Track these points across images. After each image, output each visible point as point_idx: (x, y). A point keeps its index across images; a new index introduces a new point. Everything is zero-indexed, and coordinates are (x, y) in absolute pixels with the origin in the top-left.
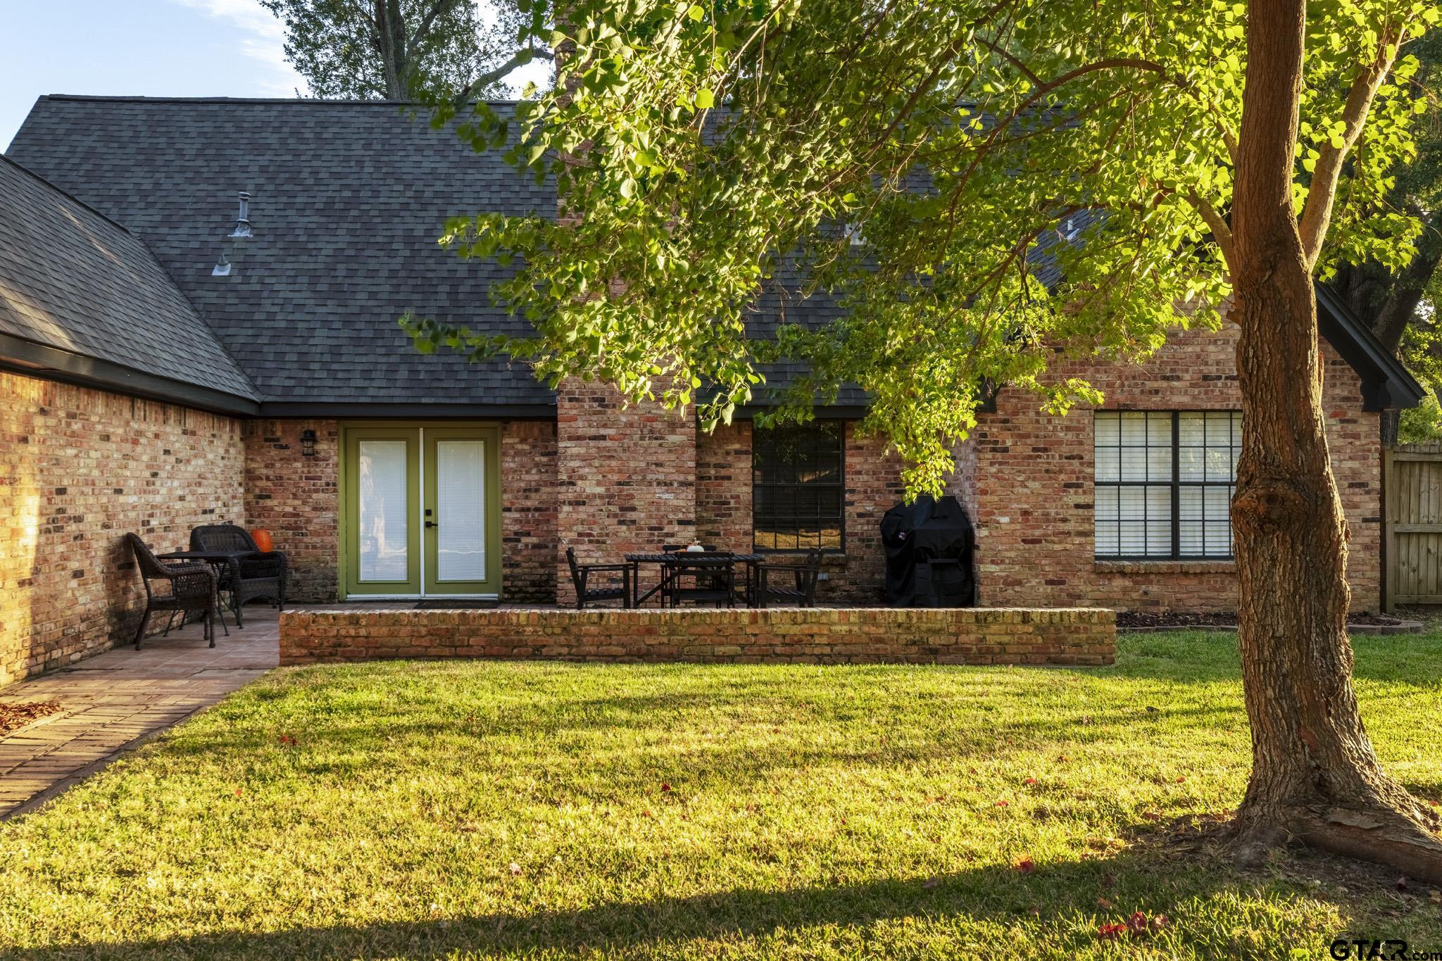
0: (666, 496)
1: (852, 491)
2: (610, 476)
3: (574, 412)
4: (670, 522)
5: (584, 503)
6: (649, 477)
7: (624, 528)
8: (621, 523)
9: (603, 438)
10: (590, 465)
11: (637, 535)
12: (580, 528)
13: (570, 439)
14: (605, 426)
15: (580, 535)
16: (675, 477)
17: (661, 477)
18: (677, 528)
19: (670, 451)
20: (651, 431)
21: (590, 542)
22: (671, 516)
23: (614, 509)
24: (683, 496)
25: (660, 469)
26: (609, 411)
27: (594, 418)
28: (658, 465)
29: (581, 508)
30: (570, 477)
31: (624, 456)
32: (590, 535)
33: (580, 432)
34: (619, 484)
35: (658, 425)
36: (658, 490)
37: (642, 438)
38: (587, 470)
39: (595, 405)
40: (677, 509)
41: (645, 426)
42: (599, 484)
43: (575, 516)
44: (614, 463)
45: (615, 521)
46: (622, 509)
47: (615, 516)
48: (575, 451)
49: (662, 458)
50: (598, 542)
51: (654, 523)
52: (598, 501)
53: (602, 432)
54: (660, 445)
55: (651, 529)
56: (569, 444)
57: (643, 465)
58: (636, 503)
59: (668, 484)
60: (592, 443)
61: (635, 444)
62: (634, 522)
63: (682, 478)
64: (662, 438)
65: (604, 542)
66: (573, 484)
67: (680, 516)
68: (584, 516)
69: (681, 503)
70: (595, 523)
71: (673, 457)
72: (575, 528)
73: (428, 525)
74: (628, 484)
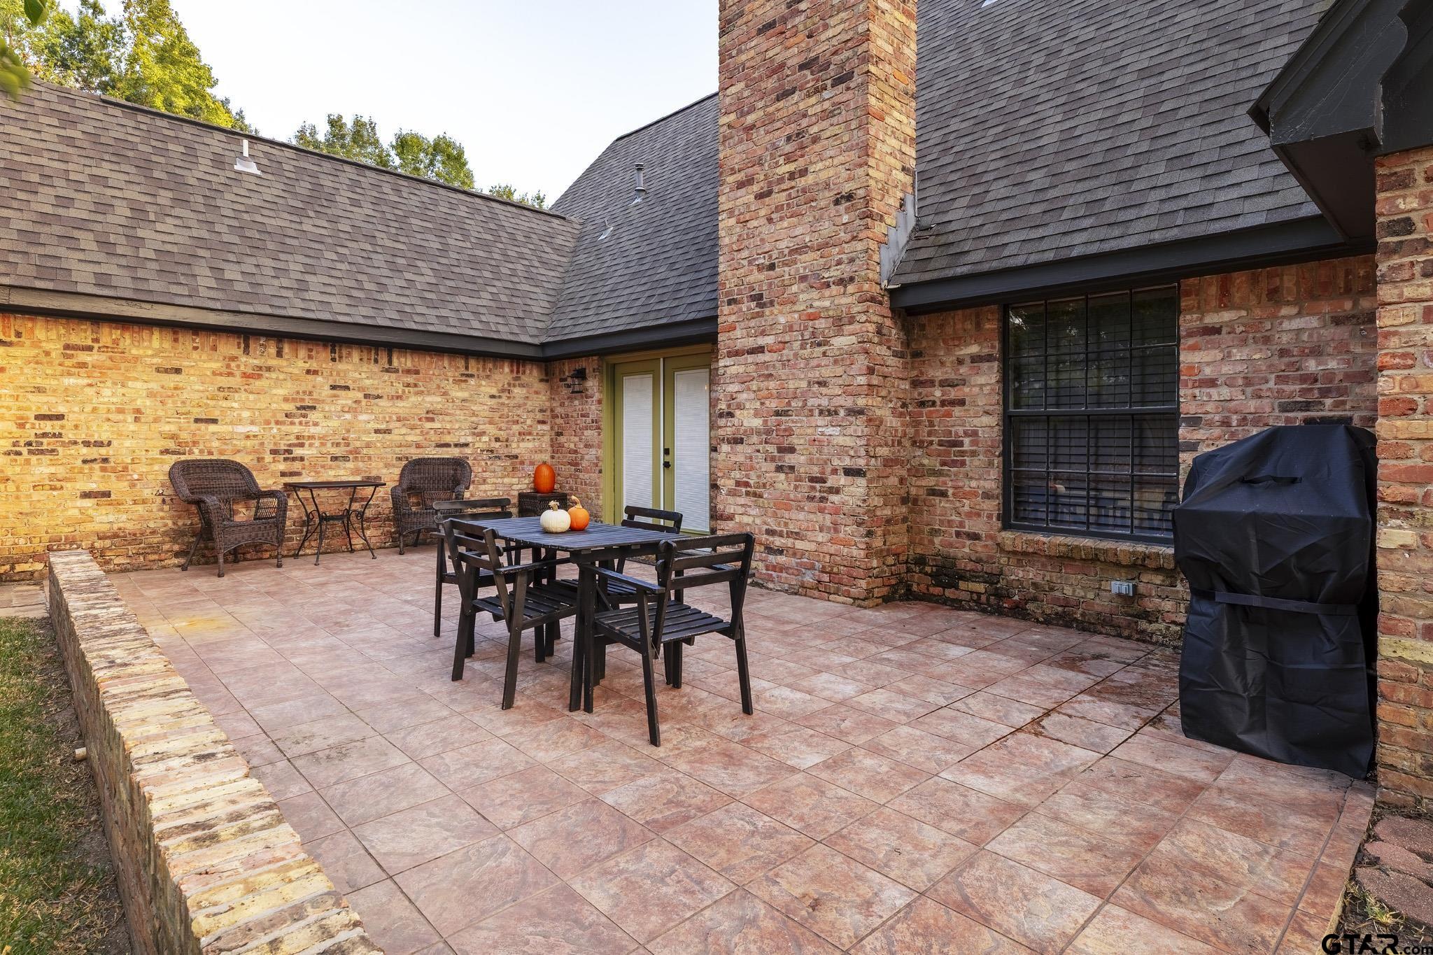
0: (830, 431)
1: (1195, 422)
2: (767, 402)
3: (733, 318)
4: (835, 471)
5: (741, 441)
6: (811, 402)
7: (782, 476)
8: (779, 469)
9: (760, 350)
10: (749, 389)
11: (796, 487)
12: (737, 475)
13: (730, 355)
14: (763, 333)
15: (738, 483)
16: (840, 401)
17: (824, 402)
18: (842, 480)
19: (836, 362)
20: (813, 334)
21: (748, 494)
22: (836, 462)
23: (772, 449)
24: (850, 430)
25: (824, 390)
26: (767, 311)
27: (753, 323)
28: (822, 384)
29: (739, 447)
30: (729, 406)
31: (783, 373)
32: (747, 484)
33: (739, 345)
34: (777, 413)
35: (821, 324)
36: (820, 421)
37: (803, 347)
38: (745, 396)
39: (753, 304)
40: (843, 451)
41: (806, 328)
42: (756, 415)
43: (734, 459)
44: (772, 384)
45: (772, 466)
46: (781, 450)
47: (773, 459)
48: (733, 370)
49: (826, 373)
50: (755, 495)
51: (815, 471)
52: (755, 439)
53: (761, 341)
54: (824, 354)
55: (812, 480)
56: (728, 361)
57: (804, 384)
58: (795, 440)
59: (832, 413)
60: (750, 358)
61: (796, 355)
62: (792, 468)
63: (849, 402)
64: (826, 343)
65: (761, 496)
66: (731, 415)
67: (847, 462)
68: (741, 459)
69: (848, 441)
70: (752, 468)
71: (839, 370)
72: (733, 474)
73: (667, 465)
74: (785, 413)
